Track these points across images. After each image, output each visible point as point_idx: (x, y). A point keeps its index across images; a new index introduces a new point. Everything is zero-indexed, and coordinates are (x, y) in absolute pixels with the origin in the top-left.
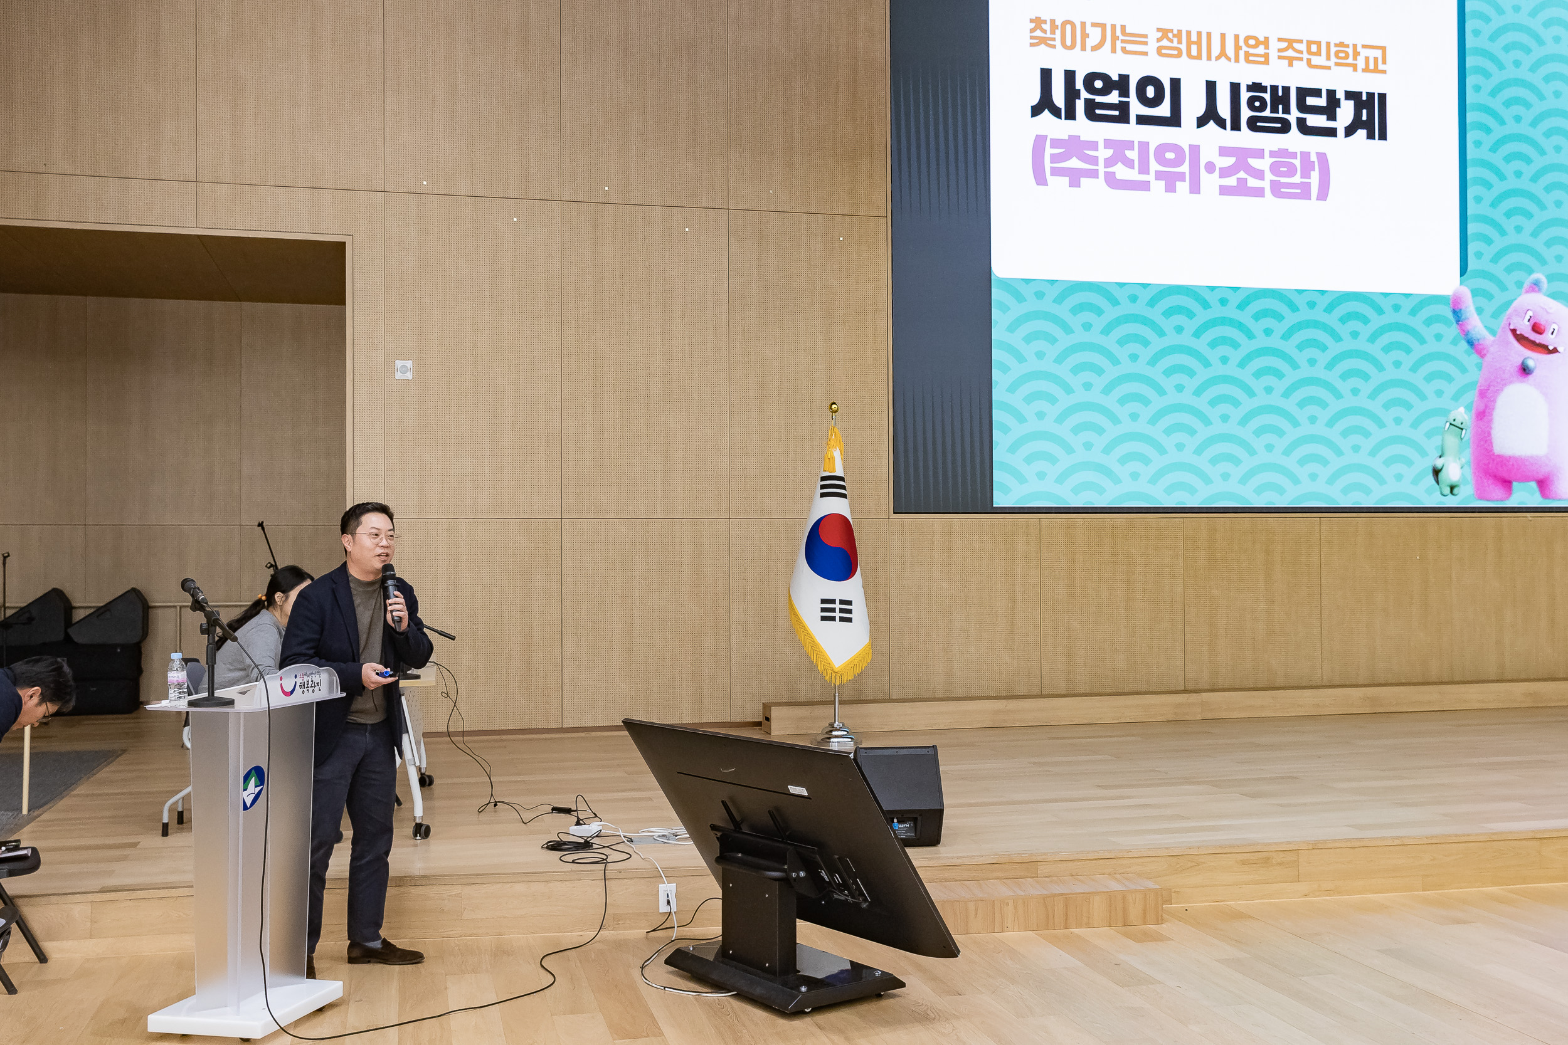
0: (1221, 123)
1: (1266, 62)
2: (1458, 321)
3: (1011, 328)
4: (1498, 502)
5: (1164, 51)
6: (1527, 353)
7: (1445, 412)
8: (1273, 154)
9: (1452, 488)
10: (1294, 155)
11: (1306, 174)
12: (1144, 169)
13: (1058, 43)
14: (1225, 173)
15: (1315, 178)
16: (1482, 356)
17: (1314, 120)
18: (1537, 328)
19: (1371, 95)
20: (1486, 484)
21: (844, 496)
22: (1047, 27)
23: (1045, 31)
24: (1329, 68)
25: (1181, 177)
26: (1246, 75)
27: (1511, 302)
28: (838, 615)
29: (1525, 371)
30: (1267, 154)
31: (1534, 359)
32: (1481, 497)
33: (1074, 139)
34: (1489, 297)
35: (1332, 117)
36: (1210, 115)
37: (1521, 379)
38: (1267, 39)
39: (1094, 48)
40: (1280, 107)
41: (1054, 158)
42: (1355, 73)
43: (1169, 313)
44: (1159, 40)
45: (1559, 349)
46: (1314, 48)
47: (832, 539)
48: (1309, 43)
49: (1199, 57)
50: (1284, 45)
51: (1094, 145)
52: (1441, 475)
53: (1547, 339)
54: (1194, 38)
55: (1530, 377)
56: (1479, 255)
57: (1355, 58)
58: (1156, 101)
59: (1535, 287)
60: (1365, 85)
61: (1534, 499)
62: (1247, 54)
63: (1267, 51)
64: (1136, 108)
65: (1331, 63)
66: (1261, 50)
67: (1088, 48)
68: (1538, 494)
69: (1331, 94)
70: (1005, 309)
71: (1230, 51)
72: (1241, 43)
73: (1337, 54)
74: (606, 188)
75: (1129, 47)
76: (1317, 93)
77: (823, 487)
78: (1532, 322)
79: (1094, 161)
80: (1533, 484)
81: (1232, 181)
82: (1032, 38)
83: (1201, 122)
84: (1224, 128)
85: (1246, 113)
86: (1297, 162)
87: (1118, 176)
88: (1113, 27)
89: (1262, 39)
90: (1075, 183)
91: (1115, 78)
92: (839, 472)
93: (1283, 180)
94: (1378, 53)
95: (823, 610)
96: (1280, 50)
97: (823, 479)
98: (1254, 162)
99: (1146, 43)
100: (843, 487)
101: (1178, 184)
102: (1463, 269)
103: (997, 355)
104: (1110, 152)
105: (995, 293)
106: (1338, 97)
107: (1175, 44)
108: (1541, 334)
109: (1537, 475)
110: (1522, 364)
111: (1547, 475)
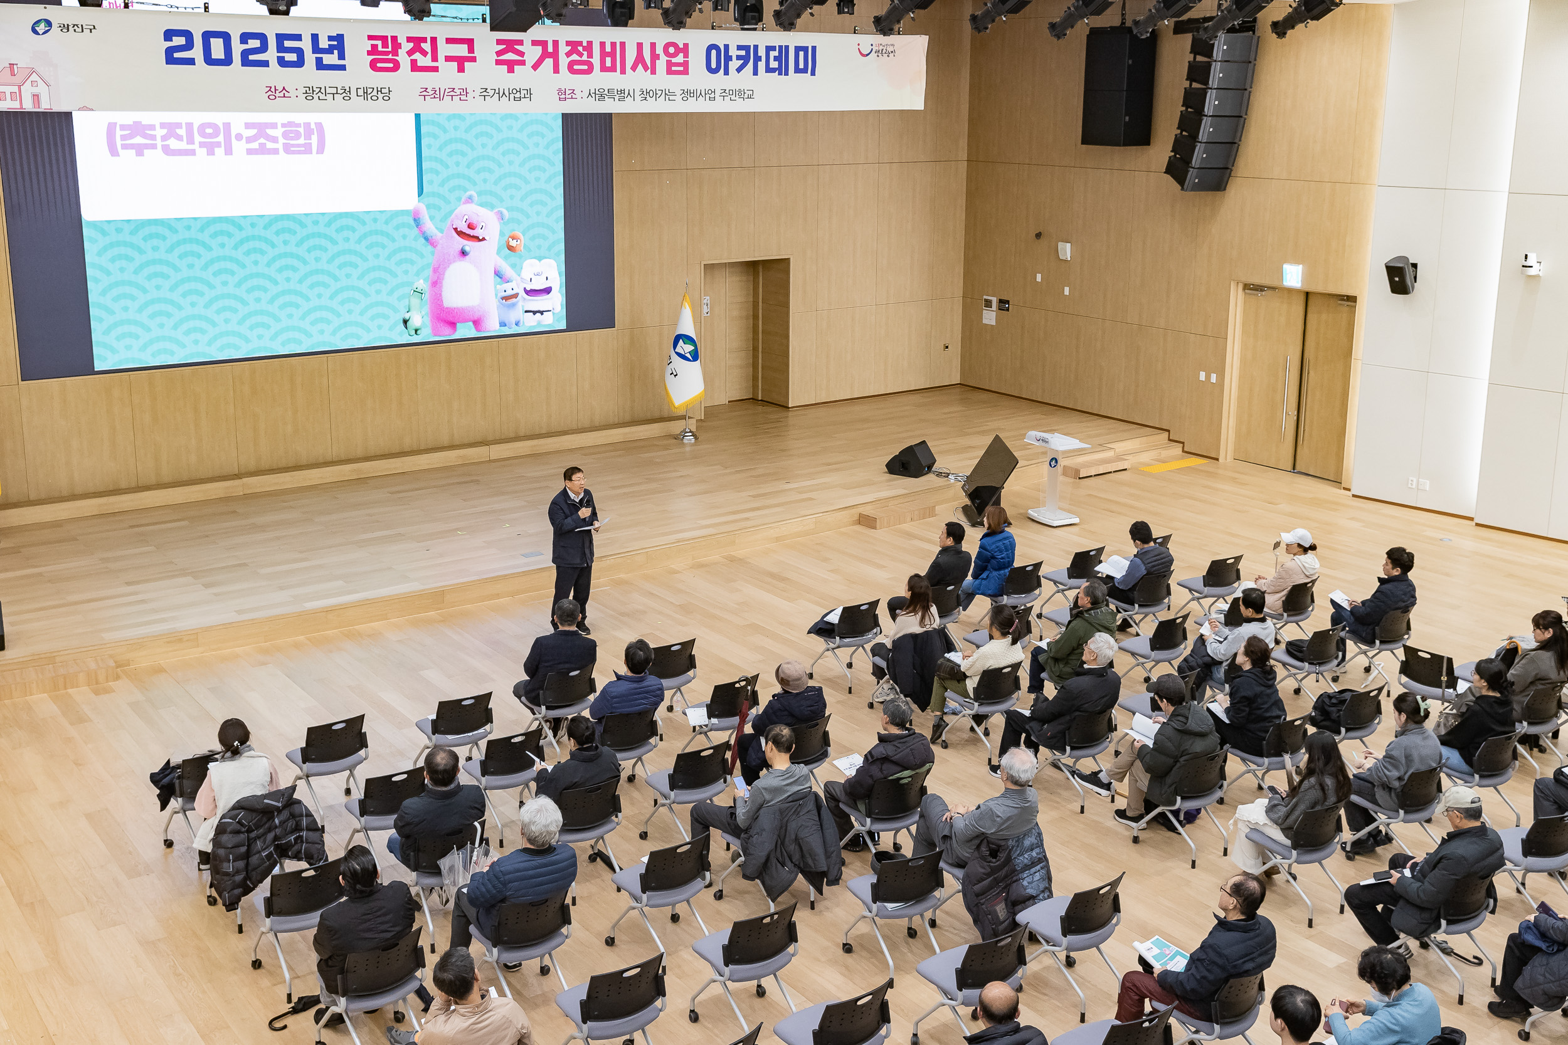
2: (417, 226)
3: (100, 254)
6: (465, 242)
8: (283, 125)
9: (416, 331)
10: (299, 125)
11: (308, 135)
12: (191, 141)
14: (249, 140)
15: (314, 139)
16: (435, 247)
18: (471, 226)
20: (439, 326)
25: (218, 144)
27: (452, 212)
29: (463, 253)
30: (279, 126)
31: (469, 245)
32: (435, 335)
33: (138, 124)
34: (439, 209)
37: (462, 258)
41: (123, 138)
43: (214, 235)
45: (486, 238)
51: (152, 127)
52: (408, 323)
53: (477, 232)
55: (467, 257)
56: (431, 182)
59: (470, 200)
70: (94, 241)
78: (468, 222)
79: (153, 137)
80: (471, 324)
81: (255, 145)
86: (301, 130)
87: (172, 147)
90: (140, 153)
93: (292, 142)
98: (270, 132)
101: (216, 150)
102: (421, 192)
103: (90, 272)
104: (164, 131)
105: (86, 232)
108: (474, 229)
109: (472, 319)
110: (462, 249)
111: (479, 317)
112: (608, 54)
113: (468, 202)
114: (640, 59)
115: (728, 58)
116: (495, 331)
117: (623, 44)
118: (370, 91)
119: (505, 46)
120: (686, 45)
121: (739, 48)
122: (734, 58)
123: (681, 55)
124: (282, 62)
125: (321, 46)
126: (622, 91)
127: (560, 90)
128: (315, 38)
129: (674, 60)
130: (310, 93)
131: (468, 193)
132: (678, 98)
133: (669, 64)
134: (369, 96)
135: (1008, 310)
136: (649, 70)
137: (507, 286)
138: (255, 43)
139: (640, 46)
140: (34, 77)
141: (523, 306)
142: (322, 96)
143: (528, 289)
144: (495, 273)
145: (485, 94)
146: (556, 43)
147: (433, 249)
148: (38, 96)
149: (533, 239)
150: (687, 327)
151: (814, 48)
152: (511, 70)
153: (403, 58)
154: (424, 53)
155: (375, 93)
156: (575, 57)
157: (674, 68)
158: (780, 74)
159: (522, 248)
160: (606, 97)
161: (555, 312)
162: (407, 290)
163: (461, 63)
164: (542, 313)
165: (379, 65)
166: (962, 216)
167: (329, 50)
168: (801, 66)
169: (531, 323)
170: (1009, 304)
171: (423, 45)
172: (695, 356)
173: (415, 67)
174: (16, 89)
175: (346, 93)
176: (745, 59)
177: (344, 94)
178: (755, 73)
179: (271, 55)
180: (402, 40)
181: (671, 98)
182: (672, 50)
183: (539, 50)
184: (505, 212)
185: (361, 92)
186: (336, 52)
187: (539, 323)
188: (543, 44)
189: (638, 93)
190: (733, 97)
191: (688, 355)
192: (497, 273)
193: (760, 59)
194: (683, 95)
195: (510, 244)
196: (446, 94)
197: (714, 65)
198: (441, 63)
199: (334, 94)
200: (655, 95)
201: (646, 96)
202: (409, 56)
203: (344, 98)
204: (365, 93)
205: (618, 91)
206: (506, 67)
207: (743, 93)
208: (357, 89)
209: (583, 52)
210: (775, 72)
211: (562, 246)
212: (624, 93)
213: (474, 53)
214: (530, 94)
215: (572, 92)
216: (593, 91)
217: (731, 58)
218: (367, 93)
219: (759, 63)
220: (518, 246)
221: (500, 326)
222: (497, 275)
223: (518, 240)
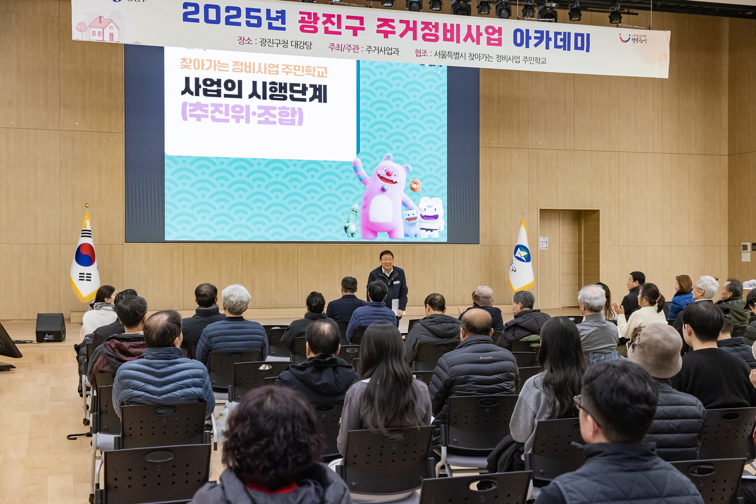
0: (259, 97)
1: (277, 74)
2: (355, 172)
3: (173, 174)
5: (235, 70)
6: (384, 183)
7: (350, 206)
8: (279, 108)
9: (352, 234)
10: (288, 109)
11: (293, 115)
13: (192, 67)
14: (260, 115)
15: (297, 117)
16: (366, 185)
17: (296, 95)
18: (388, 174)
19: (320, 86)
20: (366, 233)
21: (90, 237)
22: (188, 61)
23: (187, 63)
24: (303, 76)
25: (242, 117)
26: (269, 79)
27: (377, 164)
28: (85, 278)
29: (383, 190)
30: (277, 108)
31: (387, 185)
32: (364, 238)
33: (199, 103)
34: (369, 162)
35: (304, 94)
36: (254, 94)
37: (382, 193)
38: (278, 65)
39: (207, 69)
40: (283, 90)
41: (191, 111)
42: (314, 77)
43: (236, 168)
44: (233, 66)
45: (397, 182)
46: (297, 68)
47: (84, 252)
48: (295, 66)
49: (250, 72)
50: (285, 67)
51: (207, 106)
52: (348, 230)
53: (392, 178)
54: (248, 65)
55: (385, 192)
56: (365, 146)
57: (314, 72)
58: (233, 88)
59: (388, 158)
60: (318, 82)
61: (387, 239)
62: (269, 71)
63: (277, 69)
64: (224, 91)
65: (304, 74)
66: (275, 69)
67: (205, 69)
68: (388, 237)
69: (304, 86)
70: (170, 167)
71: (263, 70)
72: (267, 67)
73: (306, 70)
74: (12, 123)
75: (221, 68)
76: (298, 85)
77: (82, 233)
78: (386, 171)
79: (207, 111)
80: (386, 233)
81: (263, 119)
83: (250, 96)
84: (260, 99)
85: (269, 93)
86: (290, 111)
87: (217, 117)
88: (215, 61)
89: (276, 65)
90: (199, 120)
91: (216, 80)
92: (88, 228)
93: (284, 118)
94: (324, 70)
95: (80, 277)
96: (283, 69)
97: (83, 231)
98: (272, 112)
99: (228, 67)
100: (90, 234)
101: (241, 120)
102: (358, 151)
103: (167, 184)
104: (213, 108)
105: (166, 161)
106: (307, 86)
107: (240, 67)
108: (390, 176)
109: (387, 230)
110: (382, 187)
111: (392, 229)
112: (449, 31)
113: (387, 160)
114: (469, 34)
115: (528, 38)
117: (458, 26)
118: (299, 43)
119: (383, 22)
120: (500, 29)
121: (536, 32)
122: (533, 38)
123: (497, 34)
124: (248, 24)
125: (271, 16)
126: (457, 54)
127: (417, 50)
128: (268, 11)
129: (492, 37)
130: (263, 42)
131: (388, 154)
132: (495, 60)
133: (489, 39)
134: (299, 46)
136: (476, 42)
137: (410, 212)
138: (233, 13)
139: (469, 27)
140: (112, 24)
141: (419, 225)
142: (271, 45)
143: (423, 215)
144: (402, 204)
145: (369, 49)
146: (415, 23)
147: (364, 186)
148: (112, 34)
149: (427, 184)
150: (523, 240)
151: (588, 35)
152: (386, 36)
153: (320, 25)
154: (333, 24)
155: (302, 44)
156: (427, 31)
157: (492, 42)
158: (564, 49)
159: (420, 190)
160: (447, 56)
161: (440, 231)
162: (348, 209)
163: (355, 31)
164: (432, 230)
165: (305, 29)
166: (725, 191)
167: (276, 19)
168: (579, 45)
169: (424, 236)
171: (332, 19)
172: (528, 259)
173: (327, 31)
174: (101, 30)
175: (285, 43)
176: (541, 39)
177: (284, 44)
178: (547, 47)
179: (243, 19)
180: (320, 15)
181: (490, 60)
182: (490, 31)
183: (404, 26)
184: (410, 167)
185: (294, 44)
186: (280, 20)
187: (430, 237)
188: (407, 22)
189: (467, 55)
190: (532, 62)
191: (523, 258)
192: (404, 204)
193: (550, 39)
195: (413, 187)
196: (345, 48)
197: (519, 41)
198: (343, 30)
199: (277, 44)
200: (479, 57)
201: (473, 57)
202: (324, 25)
203: (283, 46)
204: (296, 44)
205: (454, 53)
206: (383, 34)
207: (538, 59)
208: (292, 41)
209: (433, 29)
210: (561, 48)
211: (445, 190)
212: (459, 55)
213: (363, 25)
214: (398, 51)
215: (425, 52)
216: (438, 52)
217: (530, 38)
218: (297, 44)
219: (550, 42)
220: (417, 188)
221: (405, 236)
222: (404, 205)
223: (418, 185)
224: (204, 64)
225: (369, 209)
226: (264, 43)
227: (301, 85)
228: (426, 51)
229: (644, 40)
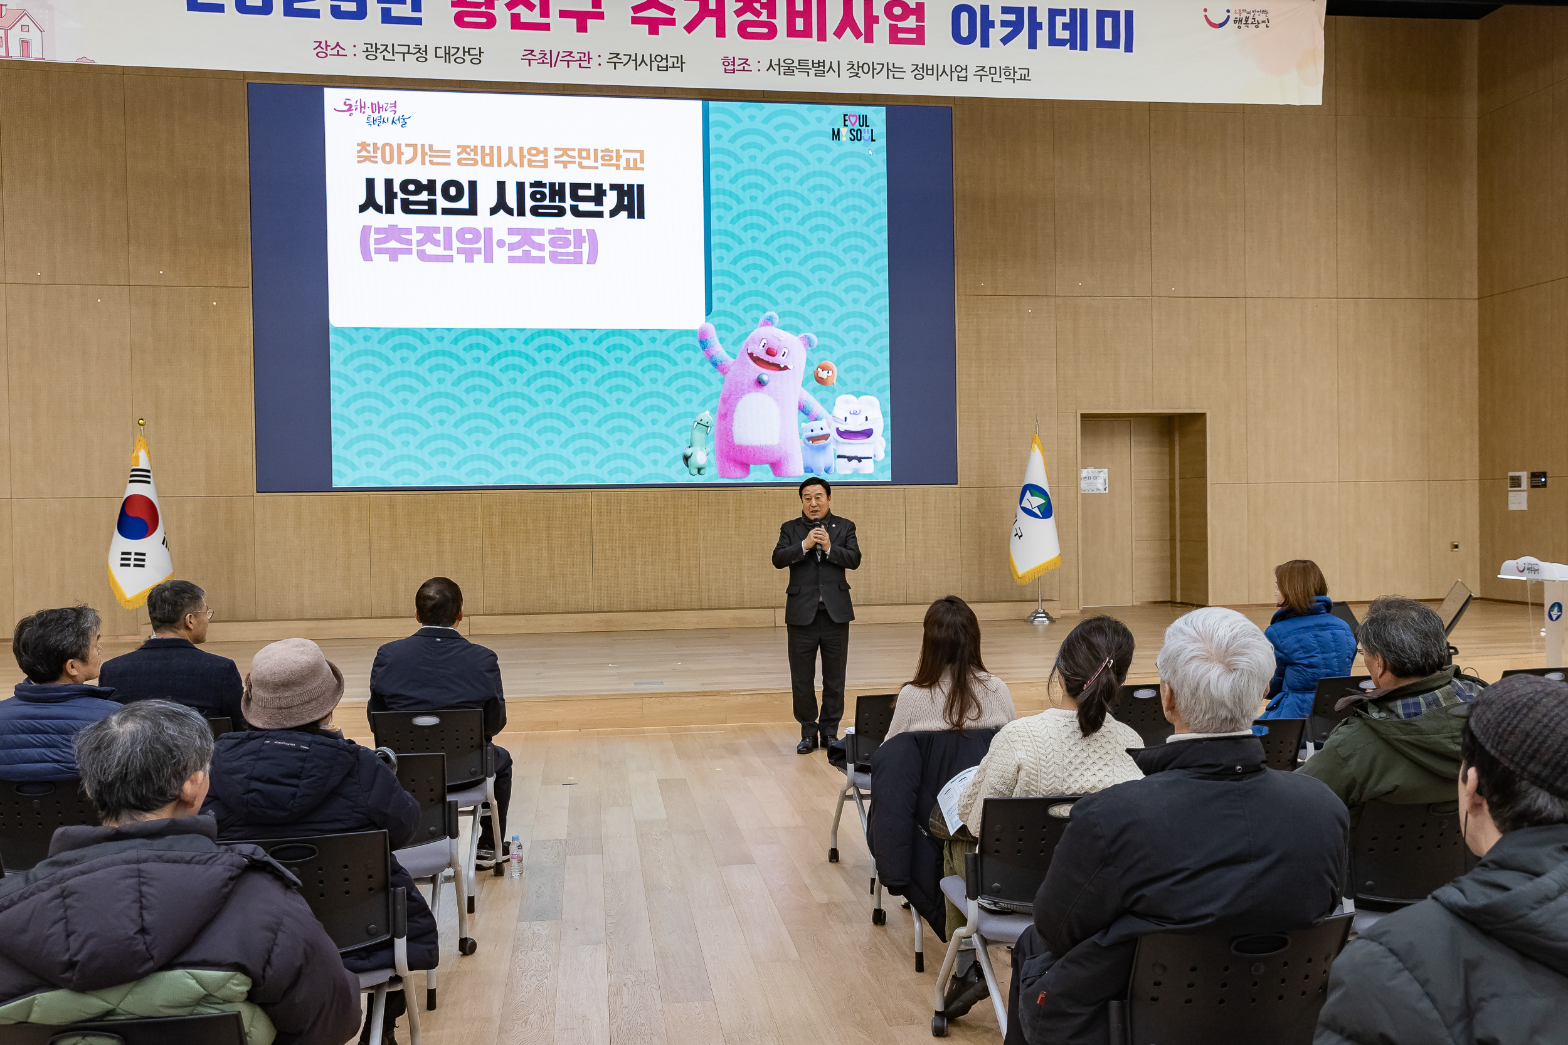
0: (509, 211)
1: (546, 166)
2: (704, 349)
3: (345, 362)
4: (736, 480)
5: (463, 162)
6: (762, 370)
7: (693, 415)
8: (551, 232)
9: (699, 470)
10: (568, 232)
11: (579, 243)
13: (379, 159)
14: (512, 247)
15: (585, 248)
16: (725, 374)
17: (584, 206)
18: (770, 352)
19: (631, 187)
20: (727, 466)
21: (149, 482)
22: (371, 148)
23: (369, 152)
24: (597, 168)
25: (478, 251)
26: (529, 176)
27: (747, 334)
28: (132, 562)
29: (760, 383)
30: (546, 232)
31: (767, 374)
32: (723, 476)
33: (393, 227)
34: (731, 330)
35: (599, 203)
36: (501, 205)
37: (757, 389)
38: (546, 149)
39: (408, 162)
40: (557, 198)
41: (377, 241)
42: (618, 171)
43: (468, 348)
44: (459, 154)
45: (788, 367)
46: (584, 154)
48: (580, 150)
49: (491, 164)
50: (561, 153)
51: (408, 231)
52: (690, 461)
53: (778, 359)
54: (487, 151)
55: (765, 388)
56: (721, 300)
57: (618, 160)
58: (458, 197)
59: (769, 322)
60: (626, 178)
61: (770, 478)
62: (530, 161)
63: (546, 158)
64: (441, 203)
65: (598, 164)
66: (541, 157)
67: (403, 161)
68: (771, 473)
69: (599, 187)
70: (340, 348)
71: (516, 159)
72: (525, 153)
73: (603, 158)
74: (39, 274)
75: (435, 160)
76: (587, 186)
77: (132, 476)
78: (766, 347)
79: (409, 242)
80: (767, 466)
81: (518, 253)
82: (359, 157)
83: (493, 211)
84: (512, 215)
85: (529, 203)
86: (571, 237)
87: (428, 253)
88: (423, 146)
89: (542, 149)
90: (393, 258)
91: (425, 182)
92: (145, 467)
93: (560, 250)
94: (637, 156)
95: (123, 559)
96: (556, 157)
97: (132, 470)
98: (536, 239)
99: (449, 157)
100: (149, 477)
101: (475, 256)
102: (709, 310)
103: (334, 381)
104: (421, 236)
105: (333, 338)
106: (604, 188)
107: (472, 156)
108: (774, 356)
109: (770, 460)
110: (758, 378)
111: (778, 459)
112: (800, 14)
113: (767, 324)
114: (847, 21)
115: (988, 24)
116: (800, 477)
117: (822, 3)
118: (453, 51)
120: (920, 7)
121: (1005, 10)
122: (997, 24)
123: (913, 18)
124: (337, 13)
126: (820, 64)
127: (725, 59)
129: (901, 24)
131: (768, 314)
132: (909, 76)
133: (894, 30)
134: (452, 58)
135: (1544, 485)
136: (863, 37)
137: (815, 425)
139: (848, 5)
140: (25, 21)
141: (835, 450)
142: (389, 56)
143: (842, 430)
144: (799, 408)
145: (615, 60)
148: (28, 42)
149: (848, 370)
150: (1037, 475)
151: (1129, 15)
152: (654, 31)
153: (500, 11)
155: (460, 54)
156: (748, 16)
157: (900, 36)
158: (1074, 47)
159: (834, 381)
160: (796, 71)
161: (876, 459)
163: (581, 20)
164: (859, 459)
165: (467, 19)
166: (1472, 371)
168: (1108, 36)
169: (843, 471)
170: (1545, 477)
172: (1046, 512)
173: (516, 23)
174: (2, 34)
175: (421, 53)
176: (1016, 27)
177: (418, 55)
178: (1032, 44)
181: (897, 75)
182: (897, 10)
184: (814, 338)
185: (441, 53)
187: (856, 472)
189: (844, 67)
190: (996, 78)
191: (1036, 511)
192: (802, 409)
193: (1039, 26)
194: (916, 72)
195: (819, 375)
196: (560, 58)
197: (964, 32)
198: (554, 19)
199: (404, 54)
200: (872, 69)
201: (856, 71)
202: (509, 10)
203: (417, 59)
204: (447, 53)
205: (813, 63)
206: (646, 27)
207: (1012, 72)
208: (436, 48)
209: (762, 11)
210: (1064, 45)
211: (887, 381)
212: (824, 66)
213: (601, 8)
214: (682, 63)
215: (745, 63)
216: (775, 62)
217: (992, 24)
218: (449, 53)
219: (1038, 32)
220: (829, 379)
221: (805, 472)
222: (803, 411)
223: (830, 372)
224: (403, 153)
225: (732, 420)
226: (374, 53)
227: (593, 187)
228: (747, 60)
229: (1263, 22)
